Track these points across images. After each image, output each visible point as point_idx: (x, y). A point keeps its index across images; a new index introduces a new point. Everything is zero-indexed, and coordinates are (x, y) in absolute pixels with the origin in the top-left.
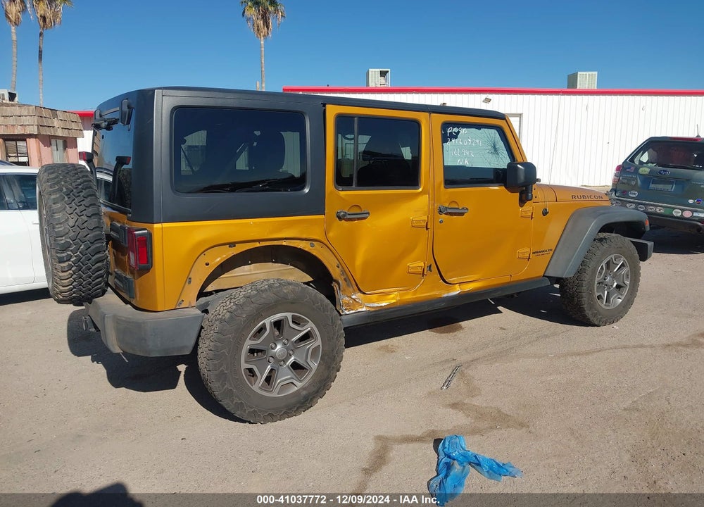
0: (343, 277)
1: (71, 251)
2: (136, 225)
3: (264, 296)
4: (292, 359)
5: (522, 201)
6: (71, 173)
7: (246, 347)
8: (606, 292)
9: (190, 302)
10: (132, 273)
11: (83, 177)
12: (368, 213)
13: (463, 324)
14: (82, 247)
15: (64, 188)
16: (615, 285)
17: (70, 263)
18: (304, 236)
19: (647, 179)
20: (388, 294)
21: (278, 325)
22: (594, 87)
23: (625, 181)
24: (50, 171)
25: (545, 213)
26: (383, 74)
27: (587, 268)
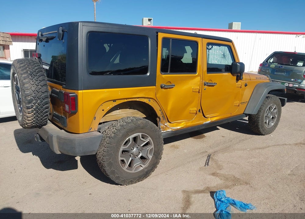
0: (162, 115)
1: (33, 103)
2: (68, 91)
3: (130, 125)
4: (140, 155)
5: (237, 80)
6: (31, 64)
7: (121, 150)
8: (268, 120)
9: (95, 129)
10: (65, 114)
11: (38, 66)
12: (174, 85)
13: (205, 134)
14: (39, 101)
15: (29, 72)
16: (271, 117)
17: (33, 109)
18: (147, 96)
19: (274, 70)
20: (180, 123)
21: (135, 139)
22: (240, 29)
23: (264, 70)
24: (20, 63)
25: (246, 85)
26: (150, 20)
27: (261, 110)
